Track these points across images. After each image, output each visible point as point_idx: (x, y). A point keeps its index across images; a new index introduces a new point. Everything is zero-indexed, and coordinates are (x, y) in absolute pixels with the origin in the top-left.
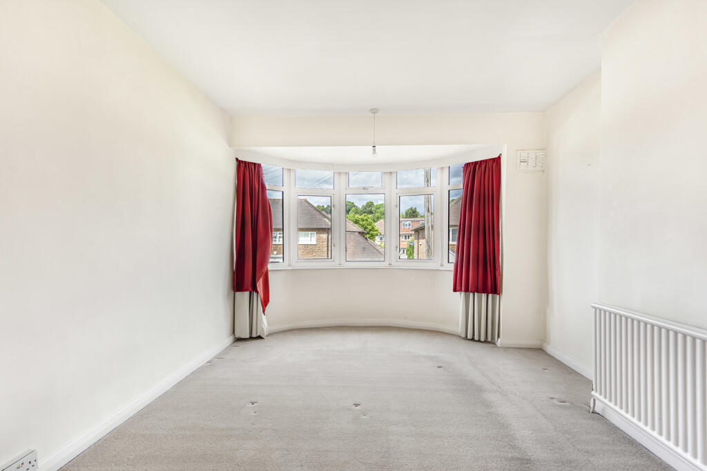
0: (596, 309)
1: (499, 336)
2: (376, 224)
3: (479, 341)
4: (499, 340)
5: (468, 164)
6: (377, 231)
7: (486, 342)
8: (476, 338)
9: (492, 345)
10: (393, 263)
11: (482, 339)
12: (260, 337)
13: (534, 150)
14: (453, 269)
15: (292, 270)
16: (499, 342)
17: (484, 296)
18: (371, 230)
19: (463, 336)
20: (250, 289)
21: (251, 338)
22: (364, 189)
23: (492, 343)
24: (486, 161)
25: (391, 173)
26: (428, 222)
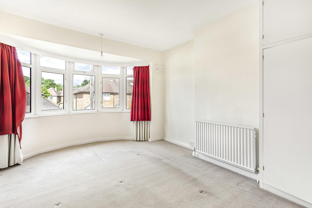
0: (197, 122)
1: (149, 138)
2: (48, 90)
3: (142, 141)
4: (150, 139)
5: (136, 67)
6: (49, 94)
7: (145, 141)
8: (141, 140)
9: (147, 142)
10: (100, 110)
11: (143, 140)
12: (18, 165)
13: (161, 65)
14: (130, 112)
15: (39, 117)
16: (150, 140)
17: (144, 122)
18: (45, 93)
19: (136, 140)
20: (11, 132)
21: (10, 167)
22: (84, 72)
23: (147, 141)
24: (143, 67)
25: (98, 66)
26: (91, 90)
